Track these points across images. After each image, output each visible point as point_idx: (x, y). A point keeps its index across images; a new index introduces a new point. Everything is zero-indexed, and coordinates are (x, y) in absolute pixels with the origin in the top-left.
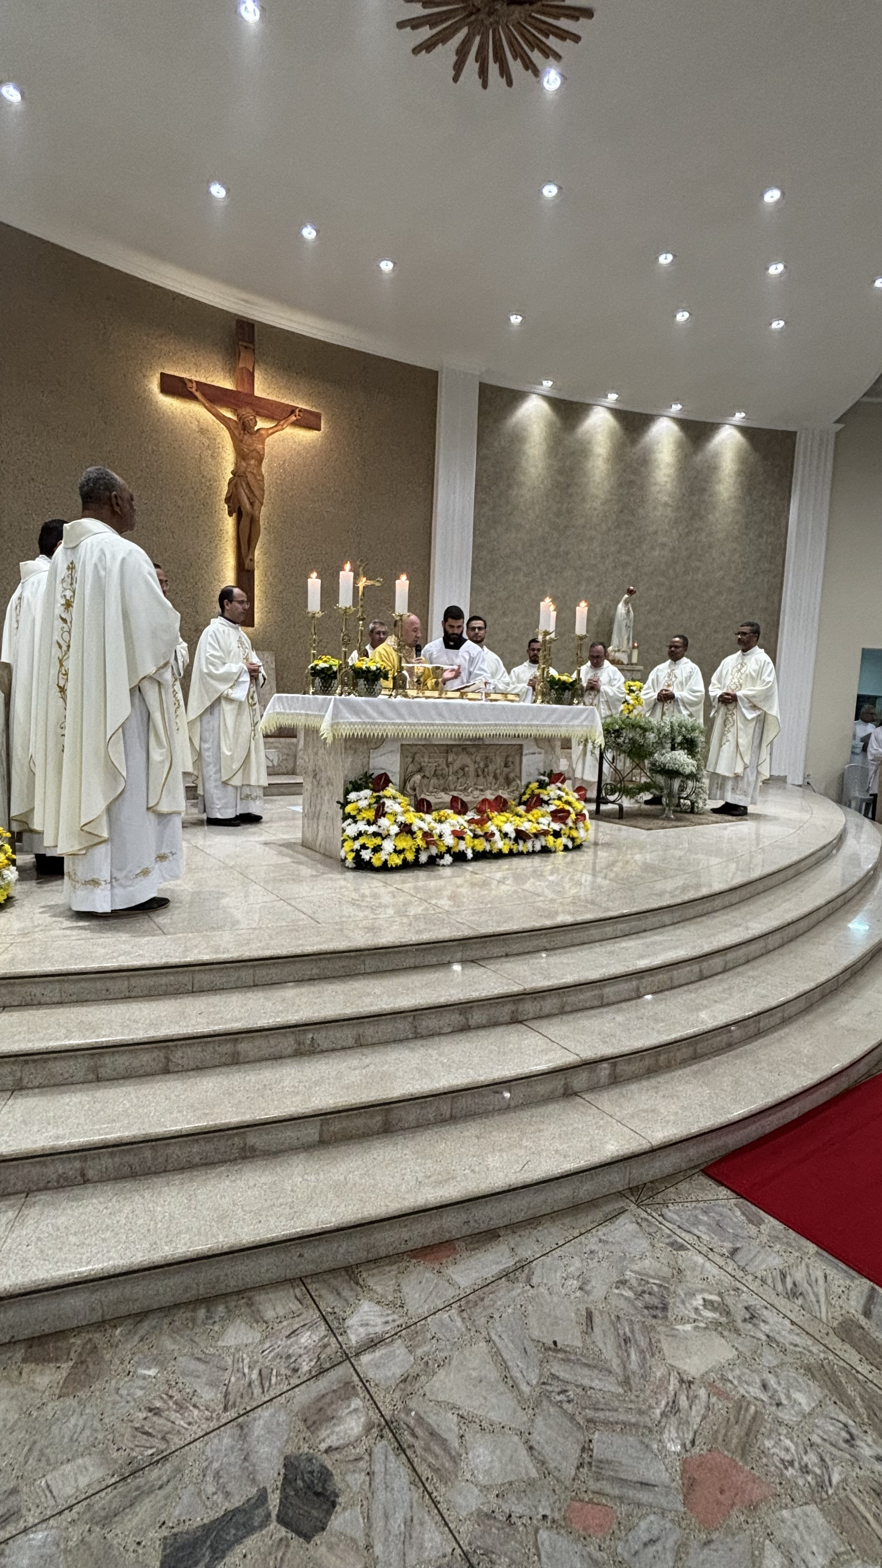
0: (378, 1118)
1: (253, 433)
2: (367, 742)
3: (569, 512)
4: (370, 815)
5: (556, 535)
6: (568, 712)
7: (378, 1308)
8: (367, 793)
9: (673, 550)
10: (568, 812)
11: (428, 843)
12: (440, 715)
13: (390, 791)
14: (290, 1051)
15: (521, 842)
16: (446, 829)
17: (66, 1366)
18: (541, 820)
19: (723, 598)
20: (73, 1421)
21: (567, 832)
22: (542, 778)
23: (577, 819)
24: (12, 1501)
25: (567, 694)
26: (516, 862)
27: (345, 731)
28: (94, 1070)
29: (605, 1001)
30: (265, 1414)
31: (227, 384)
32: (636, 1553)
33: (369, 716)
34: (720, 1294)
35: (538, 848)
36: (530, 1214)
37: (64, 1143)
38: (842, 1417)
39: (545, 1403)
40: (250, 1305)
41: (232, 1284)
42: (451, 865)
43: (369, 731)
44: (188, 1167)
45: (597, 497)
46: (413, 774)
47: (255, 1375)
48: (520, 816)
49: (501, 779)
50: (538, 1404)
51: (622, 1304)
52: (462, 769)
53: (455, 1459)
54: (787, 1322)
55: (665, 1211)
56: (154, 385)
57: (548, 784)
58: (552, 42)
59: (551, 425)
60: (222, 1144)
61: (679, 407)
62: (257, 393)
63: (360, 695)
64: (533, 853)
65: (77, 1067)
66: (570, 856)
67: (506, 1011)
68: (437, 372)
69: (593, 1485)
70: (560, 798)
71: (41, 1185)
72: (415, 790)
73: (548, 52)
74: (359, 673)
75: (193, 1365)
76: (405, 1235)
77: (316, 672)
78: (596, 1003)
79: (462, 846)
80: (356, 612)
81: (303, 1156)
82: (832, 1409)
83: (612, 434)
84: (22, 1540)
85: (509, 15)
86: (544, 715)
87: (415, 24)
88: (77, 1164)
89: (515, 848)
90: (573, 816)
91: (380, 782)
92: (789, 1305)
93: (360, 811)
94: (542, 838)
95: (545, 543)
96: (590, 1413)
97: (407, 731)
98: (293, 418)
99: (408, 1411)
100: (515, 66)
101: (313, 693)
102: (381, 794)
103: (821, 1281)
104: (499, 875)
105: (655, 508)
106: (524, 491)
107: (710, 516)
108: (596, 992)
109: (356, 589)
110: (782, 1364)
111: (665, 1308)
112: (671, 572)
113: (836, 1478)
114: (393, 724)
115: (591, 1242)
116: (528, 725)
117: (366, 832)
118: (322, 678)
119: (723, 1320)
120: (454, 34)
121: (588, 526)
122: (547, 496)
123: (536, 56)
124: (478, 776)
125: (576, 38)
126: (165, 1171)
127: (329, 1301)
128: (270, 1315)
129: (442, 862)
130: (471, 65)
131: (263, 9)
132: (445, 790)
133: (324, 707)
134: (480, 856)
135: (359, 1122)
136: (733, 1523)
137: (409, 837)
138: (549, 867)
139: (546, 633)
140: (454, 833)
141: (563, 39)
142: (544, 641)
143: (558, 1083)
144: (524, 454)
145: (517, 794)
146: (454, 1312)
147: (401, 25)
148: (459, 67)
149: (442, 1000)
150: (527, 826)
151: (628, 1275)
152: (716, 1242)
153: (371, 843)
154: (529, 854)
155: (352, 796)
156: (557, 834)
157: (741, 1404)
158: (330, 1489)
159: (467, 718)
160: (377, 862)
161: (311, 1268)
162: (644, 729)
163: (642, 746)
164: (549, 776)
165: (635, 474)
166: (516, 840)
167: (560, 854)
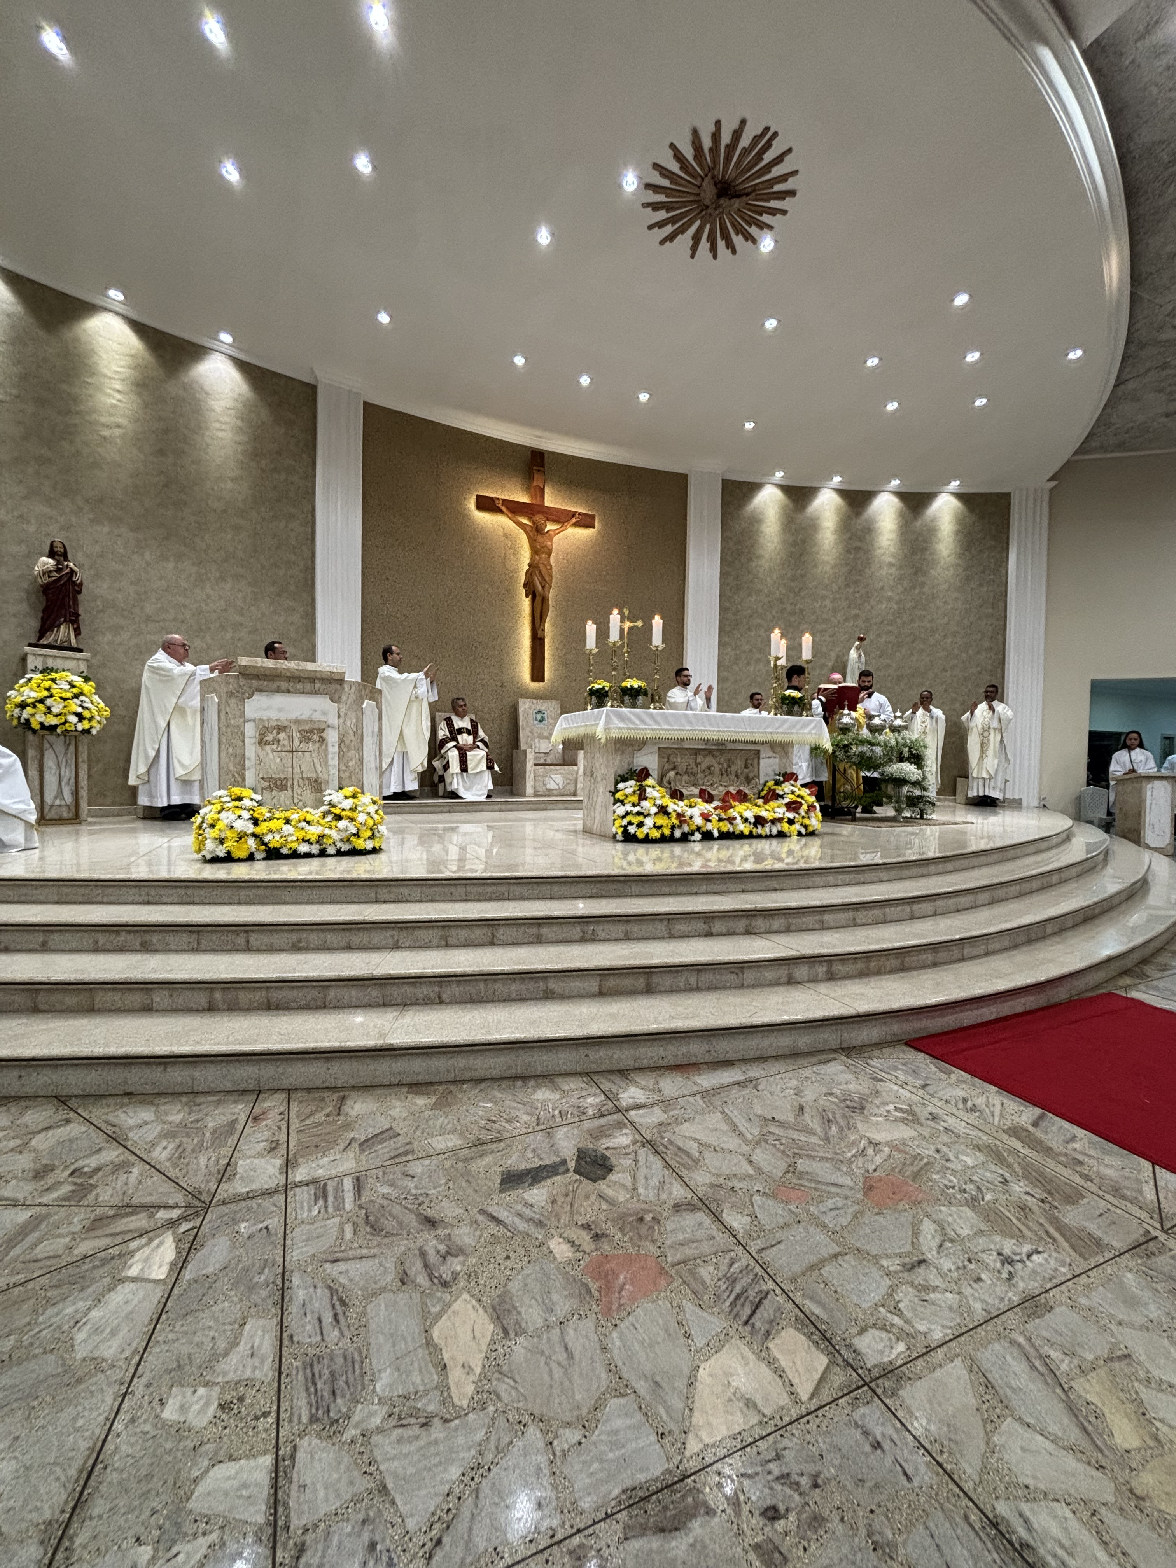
0: (642, 980)
1: (543, 534)
2: (632, 745)
3: (802, 576)
4: (635, 799)
5: (792, 595)
6: (798, 722)
7: (642, 1092)
8: (633, 783)
9: (899, 602)
10: (801, 804)
11: (681, 822)
12: (690, 723)
13: (650, 781)
14: (577, 937)
15: (760, 827)
16: (696, 812)
17: (434, 1099)
18: (777, 810)
19: (949, 640)
20: (441, 1120)
21: (801, 820)
22: (778, 777)
23: (809, 810)
24: (408, 1147)
25: (796, 708)
26: (755, 842)
27: (615, 734)
28: (445, 938)
29: (826, 925)
30: (565, 1129)
31: (525, 499)
32: (824, 1212)
33: (634, 723)
34: (910, 1106)
35: (775, 832)
36: (758, 1054)
37: (429, 971)
38: (1001, 1171)
39: (763, 1144)
40: (552, 1081)
41: (539, 1070)
42: (701, 840)
43: (633, 734)
44: (508, 1000)
45: (827, 562)
46: (668, 771)
47: (556, 1112)
48: (759, 807)
49: (742, 778)
50: (758, 1143)
51: (828, 1104)
52: (709, 768)
53: (696, 1162)
54: (963, 1123)
55: (869, 1061)
56: (472, 504)
57: (783, 782)
58: (766, 218)
59: (784, 508)
60: (531, 985)
61: (898, 482)
62: (547, 504)
63: (625, 707)
64: (770, 836)
65: (433, 935)
66: (804, 840)
67: (742, 924)
68: (687, 475)
69: (794, 1181)
70: (793, 793)
71: (414, 1000)
72: (670, 782)
73: (762, 226)
74: (626, 691)
75: (515, 1105)
76: (662, 1052)
77: (592, 692)
78: (817, 926)
79: (709, 827)
80: (622, 646)
81: (588, 1000)
82: (993, 1167)
83: (838, 510)
84: (417, 1162)
85: (731, 206)
86: (777, 725)
87: (660, 225)
88: (437, 989)
89: (754, 831)
90: (805, 807)
91: (643, 774)
92: (969, 1115)
93: (627, 796)
94: (778, 825)
96: (796, 1151)
97: (663, 734)
98: (574, 520)
99: (663, 1138)
100: (738, 240)
101: (591, 709)
102: (644, 783)
103: (998, 1106)
104: (741, 853)
105: (880, 568)
106: (763, 562)
107: (932, 572)
108: (817, 918)
109: (622, 630)
110: (955, 1143)
111: (863, 1108)
112: (899, 621)
113: (988, 1197)
114: (653, 730)
115: (808, 1072)
116: (763, 732)
117: (632, 813)
118: (597, 697)
119: (910, 1118)
120: (689, 226)
121: (821, 587)
122: (782, 564)
123: (753, 230)
124: (722, 774)
125: (784, 212)
126: (493, 1001)
127: (606, 1085)
128: (566, 1088)
129: (693, 838)
130: (704, 245)
131: (553, 234)
132: (694, 783)
133: (598, 718)
134: (725, 836)
135: (627, 982)
136: (901, 1207)
137: (665, 817)
138: (786, 849)
139: (777, 659)
140: (702, 815)
141: (774, 215)
142: (776, 665)
143: (782, 972)
144: (761, 532)
145: (756, 790)
146: (698, 1097)
147: (650, 227)
148: (694, 249)
149: (690, 909)
150: (764, 814)
151: (835, 1091)
152: (910, 1080)
153: (636, 820)
154: (767, 837)
155: (621, 786)
156: (791, 822)
157: (917, 1157)
158: (608, 1163)
159: (711, 725)
160: (640, 836)
161: (594, 1067)
162: (872, 744)
163: (871, 758)
164: (784, 776)
165: (861, 541)
166: (755, 825)
167: (796, 838)
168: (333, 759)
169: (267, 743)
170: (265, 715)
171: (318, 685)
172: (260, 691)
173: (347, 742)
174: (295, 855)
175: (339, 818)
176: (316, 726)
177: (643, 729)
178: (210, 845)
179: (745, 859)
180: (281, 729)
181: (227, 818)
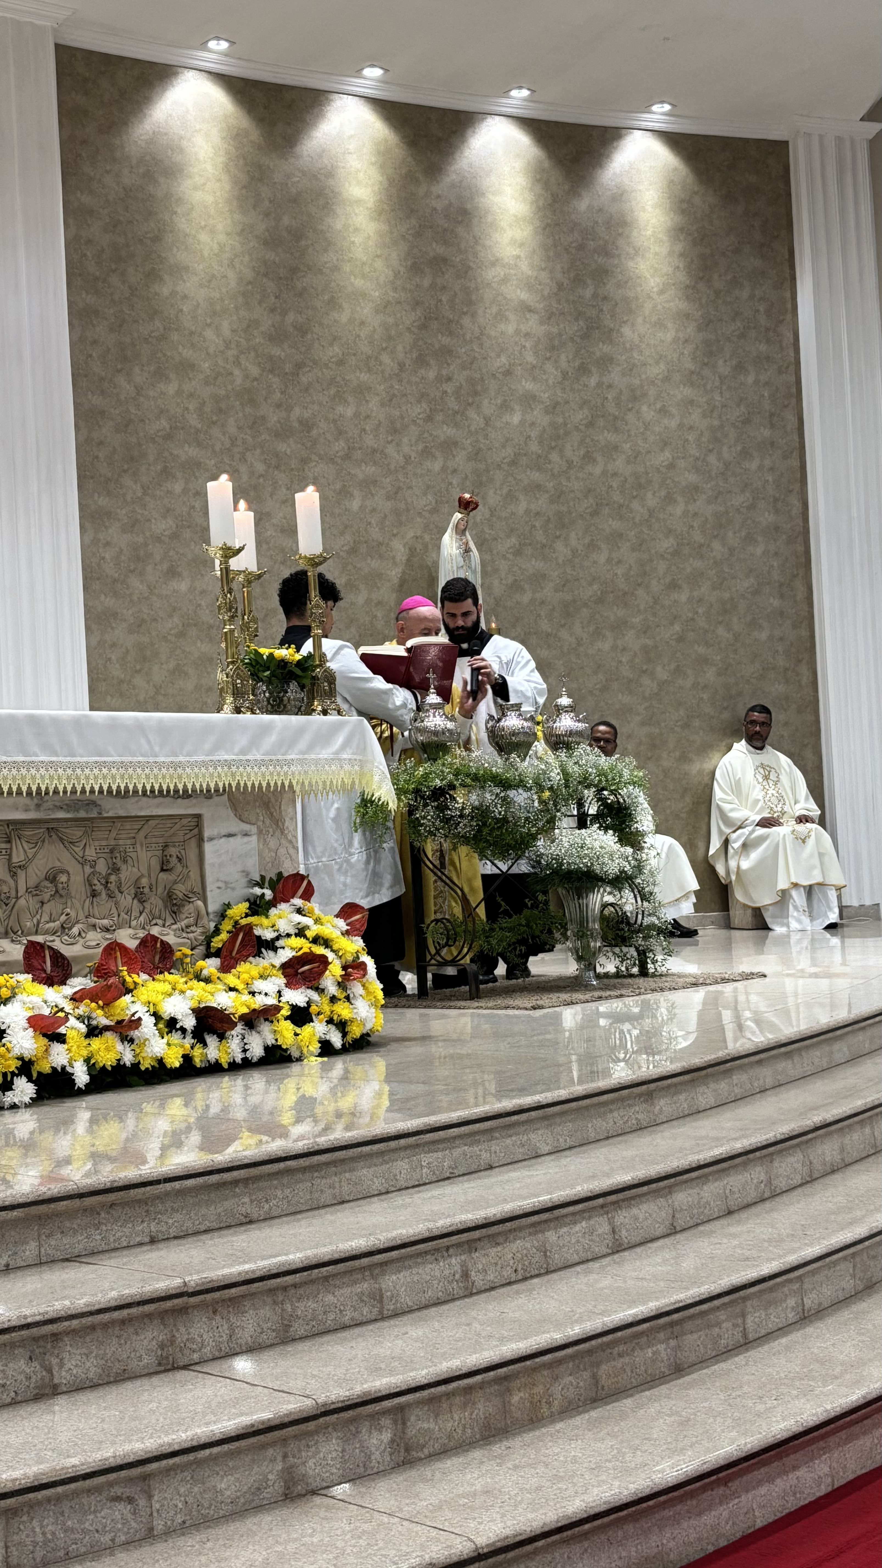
6: (301, 731)
9: (553, 408)
10: (324, 961)
15: (212, 1040)
16: (15, 1015)
19: (679, 510)
21: (326, 1008)
22: (258, 891)
23: (346, 977)
26: (200, 1086)
29: (389, 1306)
35: (257, 1051)
42: (36, 1102)
45: (364, 295)
48: (207, 980)
52: (52, 878)
57: (273, 903)
59: (237, 136)
61: (526, 93)
64: (246, 1065)
66: (339, 1065)
83: (383, 154)
89: (198, 1054)
94: (265, 1028)
95: (252, 402)
104: (163, 1125)
105: (500, 316)
106: (189, 285)
107: (626, 330)
112: (555, 457)
121: (353, 361)
122: (244, 294)
124: (94, 894)
140: (35, 1022)
144: (179, 200)
145: (197, 934)
150: (223, 1000)
154: (234, 1067)
162: (505, 784)
163: (505, 820)
164: (273, 886)
165: (446, 243)
166: (199, 1035)
167: (314, 1062)
179: (175, 1141)
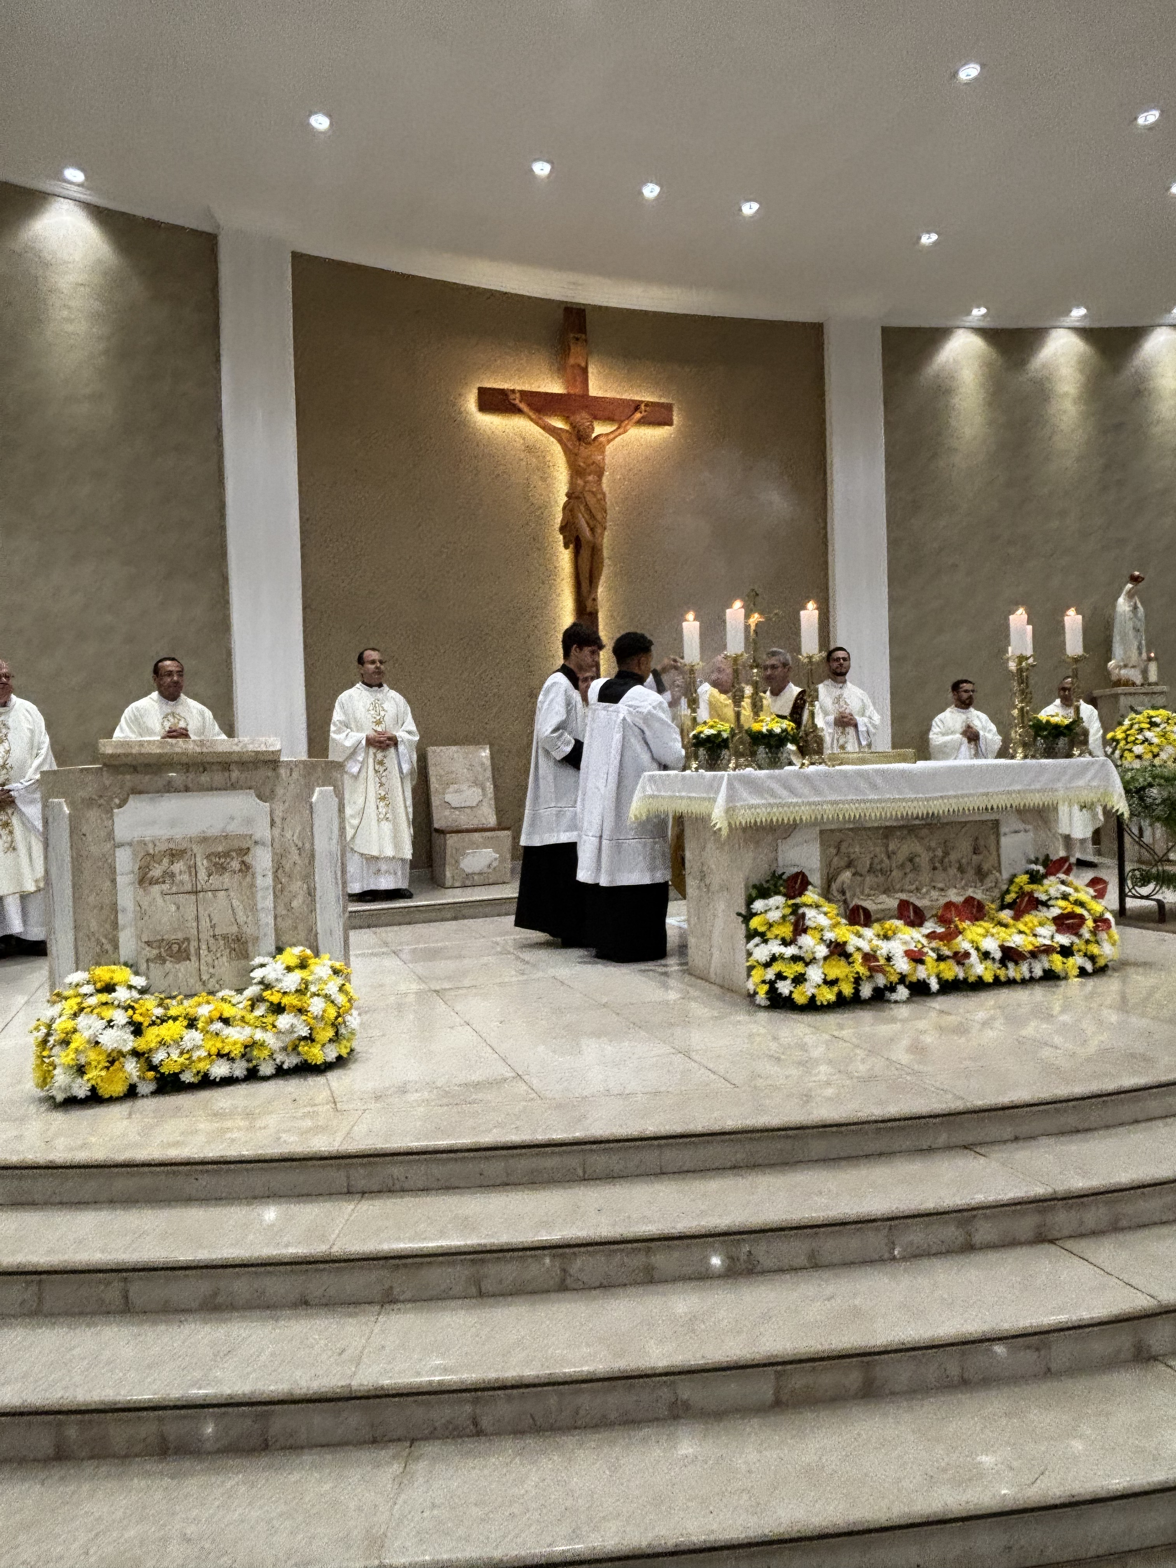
1: (588, 441)
2: (774, 831)
4: (786, 931)
5: (1009, 511)
6: (1065, 769)
8: (778, 900)
10: (1081, 917)
11: (871, 969)
12: (874, 787)
13: (811, 896)
15: (1011, 965)
18: (1036, 929)
21: (1083, 947)
22: (1034, 867)
23: (1096, 928)
25: (1062, 743)
26: (1003, 993)
27: (745, 817)
28: (476, 1281)
31: (556, 387)
35: (1038, 972)
42: (909, 1000)
43: (776, 815)
46: (838, 871)
48: (1006, 926)
49: (971, 872)
52: (911, 860)
56: (471, 403)
57: (1045, 876)
62: (593, 392)
63: (760, 768)
64: (1031, 981)
66: (1090, 983)
67: (1027, 1225)
68: (820, 326)
70: (1065, 897)
71: (429, 1432)
72: (843, 893)
74: (758, 738)
77: (699, 741)
79: (921, 972)
80: (750, 657)
81: (755, 1424)
86: (1028, 777)
89: (1002, 973)
90: (1090, 923)
91: (795, 885)
93: (770, 926)
94: (1044, 958)
97: (829, 811)
98: (637, 415)
101: (697, 769)
102: (798, 900)
109: (747, 629)
114: (810, 804)
116: (1002, 793)
117: (782, 957)
118: (709, 750)
121: (1057, 495)
124: (935, 869)
129: (893, 996)
132: (887, 891)
133: (714, 786)
137: (843, 962)
138: (1059, 1002)
139: (1021, 659)
142: (1020, 670)
145: (997, 892)
150: (1016, 940)
153: (791, 970)
154: (1024, 982)
155: (758, 905)
156: (1066, 952)
160: (800, 998)
166: (1003, 962)
167: (1075, 981)
168: (264, 898)
169: (154, 882)
170: (149, 833)
171: (235, 774)
172: (141, 792)
173: (287, 867)
174: (206, 1082)
175: (278, 1009)
176: (236, 844)
177: (796, 805)
178: (61, 1078)
180: (175, 855)
181: (89, 1025)
